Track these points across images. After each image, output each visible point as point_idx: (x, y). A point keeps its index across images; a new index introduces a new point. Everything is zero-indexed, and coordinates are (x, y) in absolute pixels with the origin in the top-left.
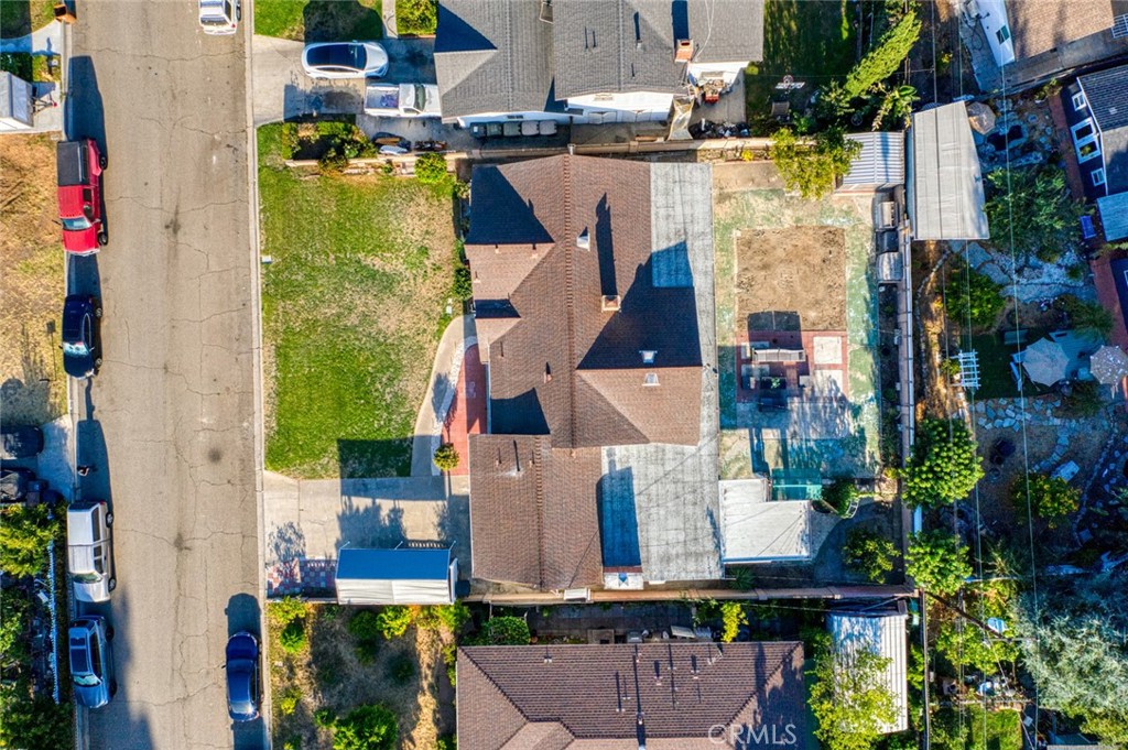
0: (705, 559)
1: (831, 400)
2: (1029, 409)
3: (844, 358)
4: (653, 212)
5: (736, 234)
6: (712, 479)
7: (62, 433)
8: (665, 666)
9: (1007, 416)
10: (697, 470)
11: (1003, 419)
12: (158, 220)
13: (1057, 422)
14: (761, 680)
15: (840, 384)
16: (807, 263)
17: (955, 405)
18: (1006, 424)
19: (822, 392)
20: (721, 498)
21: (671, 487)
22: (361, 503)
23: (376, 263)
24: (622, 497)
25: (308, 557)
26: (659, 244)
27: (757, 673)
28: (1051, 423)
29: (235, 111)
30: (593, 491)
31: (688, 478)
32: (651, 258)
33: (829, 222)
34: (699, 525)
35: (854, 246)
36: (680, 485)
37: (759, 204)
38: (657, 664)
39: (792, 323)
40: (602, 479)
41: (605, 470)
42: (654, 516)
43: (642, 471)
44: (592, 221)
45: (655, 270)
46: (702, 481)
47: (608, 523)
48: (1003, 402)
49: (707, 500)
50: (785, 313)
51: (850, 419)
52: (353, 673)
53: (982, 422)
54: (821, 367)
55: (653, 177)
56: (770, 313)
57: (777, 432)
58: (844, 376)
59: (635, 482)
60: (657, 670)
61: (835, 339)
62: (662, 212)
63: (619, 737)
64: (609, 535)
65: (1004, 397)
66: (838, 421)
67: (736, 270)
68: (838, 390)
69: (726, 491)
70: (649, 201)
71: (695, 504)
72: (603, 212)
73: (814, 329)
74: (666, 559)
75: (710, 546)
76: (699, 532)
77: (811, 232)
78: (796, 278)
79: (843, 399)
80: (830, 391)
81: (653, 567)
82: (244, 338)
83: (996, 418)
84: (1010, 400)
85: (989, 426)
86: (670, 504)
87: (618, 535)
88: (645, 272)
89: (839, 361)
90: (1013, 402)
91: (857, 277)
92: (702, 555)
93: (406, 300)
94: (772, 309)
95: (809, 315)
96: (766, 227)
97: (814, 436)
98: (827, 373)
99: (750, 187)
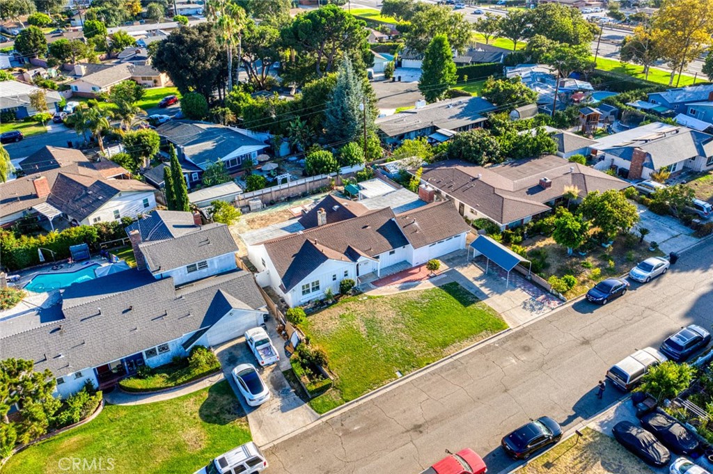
7: (602, 425)
23: (363, 330)
25: (530, 297)
29: (316, 432)
93: (373, 312)
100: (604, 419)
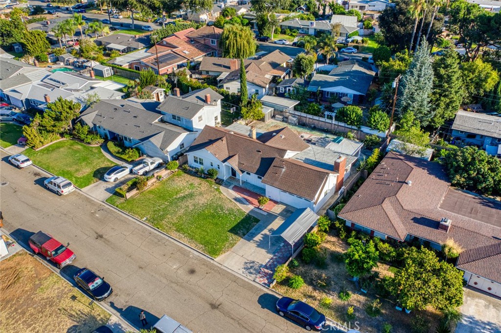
12: (91, 240)
21: (319, 155)
22: (258, 238)
23: (181, 195)
25: (264, 264)
59: (311, 159)
82: (161, 239)
86: (324, 156)
100: (123, 325)
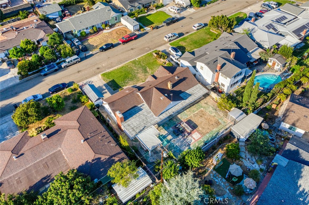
0: (134, 132)
1: (187, 143)
2: (225, 183)
3: (198, 140)
4: (192, 88)
5: (202, 109)
6: (152, 124)
7: (89, 53)
8: (105, 137)
9: (218, 179)
10: (151, 120)
11: (216, 179)
12: (132, 47)
13: (228, 191)
14: (114, 156)
15: (192, 142)
16: (209, 122)
17: (210, 166)
18: (216, 180)
19: (188, 140)
20: (149, 128)
21: (144, 118)
22: (104, 87)
23: (148, 69)
24: (136, 111)
26: (187, 92)
27: (115, 154)
28: (226, 190)
29: (156, 47)
30: (133, 106)
31: (149, 120)
32: (184, 92)
33: (220, 121)
34: (141, 127)
35: (220, 127)
36: (146, 119)
37: (211, 109)
38: (104, 136)
39: (195, 127)
40: (137, 106)
41: (139, 106)
42: (136, 119)
43: (143, 112)
44: (181, 77)
45: (182, 94)
46: (150, 122)
47: (129, 112)
48: (220, 176)
49: (147, 125)
50: (196, 124)
51: (187, 149)
52: (68, 102)
53: (212, 175)
54: (192, 137)
55: (198, 85)
56: (193, 122)
57: (172, 137)
58: (194, 142)
59: (141, 112)
60: (103, 136)
61: (200, 136)
62: (193, 89)
63: (83, 136)
64: (126, 113)
65: (221, 176)
66: (184, 147)
67: (196, 113)
68: (191, 142)
69: (151, 128)
70: (193, 87)
71: (144, 124)
72: (184, 79)
73: (198, 131)
74: (129, 125)
75: (137, 131)
76: (139, 128)
77: (215, 119)
78: (204, 122)
79: (190, 145)
80: (189, 141)
81: (125, 124)
82: (121, 63)
83: (215, 177)
84: (222, 177)
85: (212, 177)
86: (141, 120)
87: (128, 115)
88: (181, 92)
89: (196, 139)
90: (222, 178)
91: (215, 131)
92: (134, 131)
93: (145, 75)
94: (195, 122)
95: (200, 128)
96: (208, 112)
97: (177, 144)
98: (192, 138)
99: (213, 106)
